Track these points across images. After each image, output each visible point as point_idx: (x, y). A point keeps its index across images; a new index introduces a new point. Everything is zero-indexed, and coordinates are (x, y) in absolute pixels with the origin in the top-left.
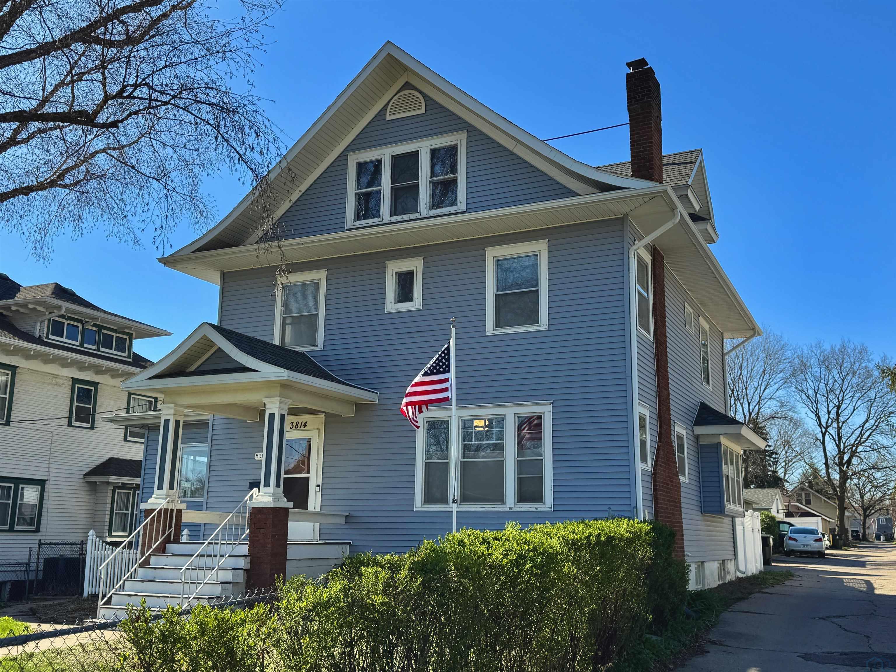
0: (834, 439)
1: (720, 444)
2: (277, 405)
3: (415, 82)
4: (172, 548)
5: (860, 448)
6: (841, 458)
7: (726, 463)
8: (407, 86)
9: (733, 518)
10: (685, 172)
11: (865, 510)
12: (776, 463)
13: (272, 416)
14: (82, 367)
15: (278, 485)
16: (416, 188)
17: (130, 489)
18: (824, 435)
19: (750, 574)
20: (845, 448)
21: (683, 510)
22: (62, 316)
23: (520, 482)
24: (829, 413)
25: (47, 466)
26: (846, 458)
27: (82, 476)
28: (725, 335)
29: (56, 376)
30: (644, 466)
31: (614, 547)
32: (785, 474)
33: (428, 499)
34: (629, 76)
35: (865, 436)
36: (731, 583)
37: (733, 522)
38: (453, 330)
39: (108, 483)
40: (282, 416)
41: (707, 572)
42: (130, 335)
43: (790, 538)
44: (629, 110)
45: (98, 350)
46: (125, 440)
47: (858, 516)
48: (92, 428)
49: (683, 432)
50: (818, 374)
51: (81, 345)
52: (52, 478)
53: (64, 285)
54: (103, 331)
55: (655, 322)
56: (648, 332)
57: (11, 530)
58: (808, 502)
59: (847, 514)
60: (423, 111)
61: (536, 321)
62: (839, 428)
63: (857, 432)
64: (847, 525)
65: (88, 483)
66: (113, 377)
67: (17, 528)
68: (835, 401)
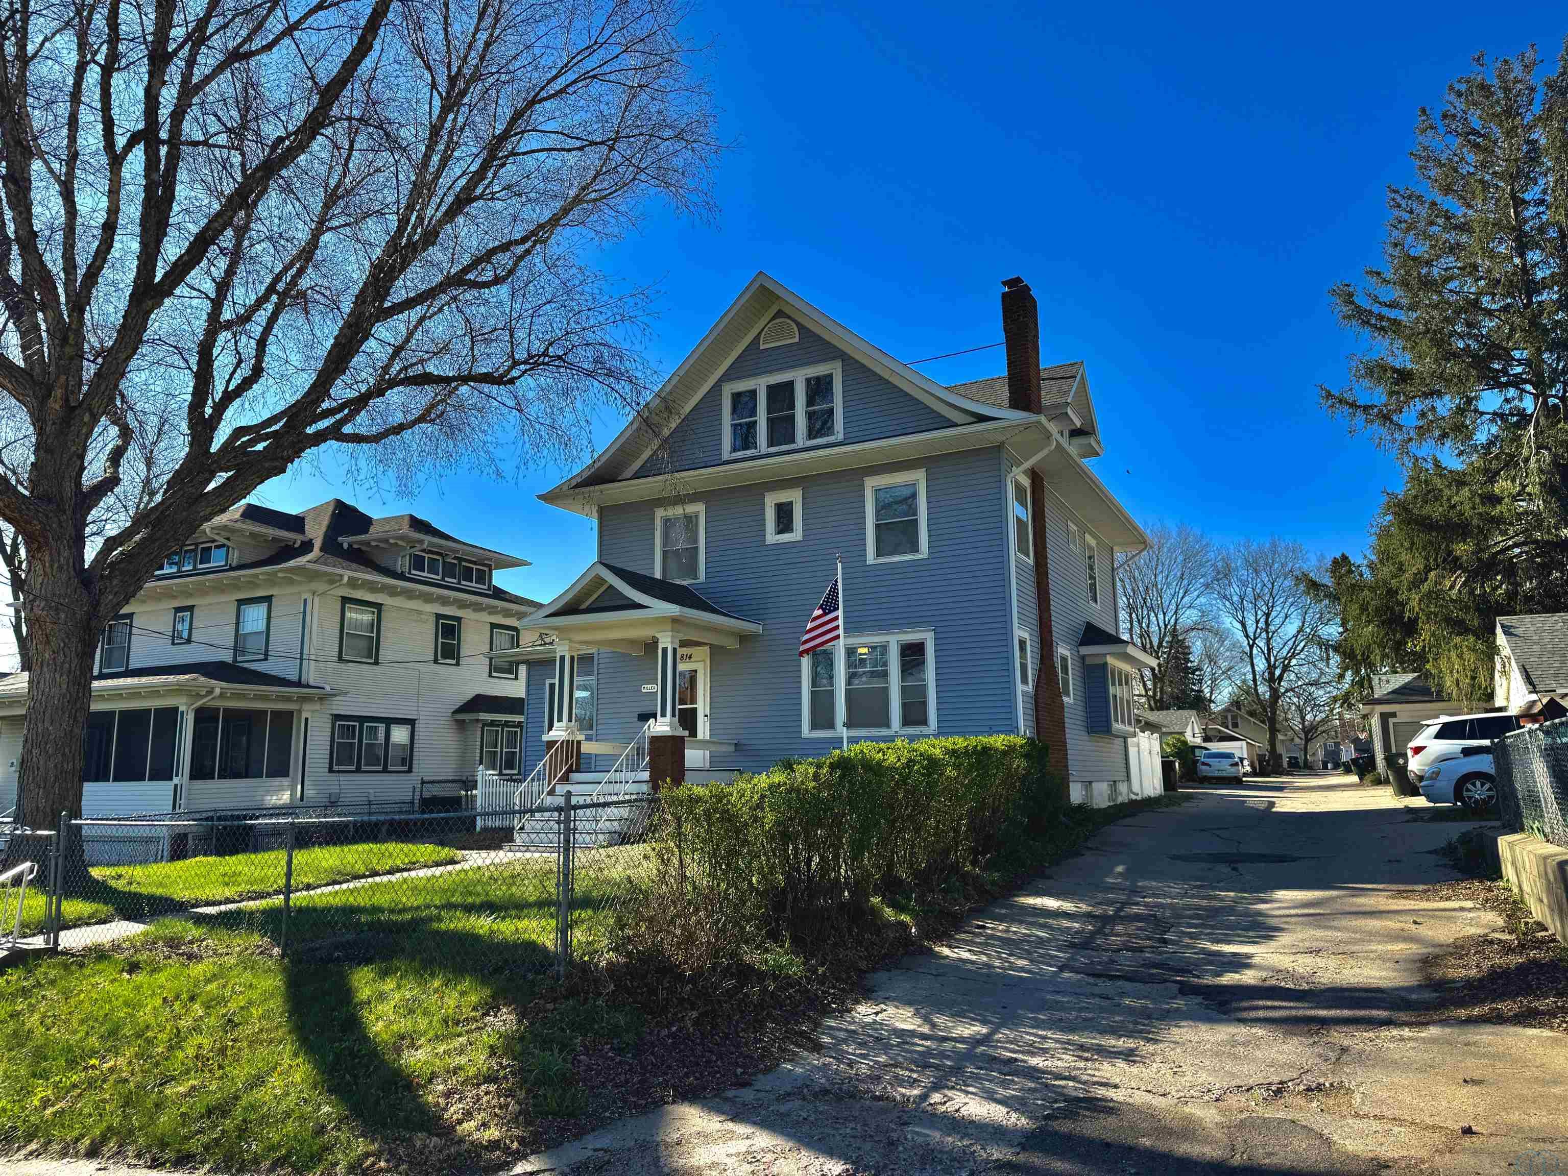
0: (1263, 652)
1: (1105, 665)
2: (669, 639)
3: (787, 310)
4: (575, 776)
5: (1294, 662)
6: (1272, 674)
7: (1114, 684)
8: (780, 314)
9: (1125, 739)
10: (1065, 388)
11: (1306, 734)
12: (1200, 681)
13: (665, 650)
14: (445, 601)
15: (673, 715)
16: (792, 419)
17: (498, 726)
18: (1251, 647)
19: (1145, 795)
20: (1276, 660)
21: (1067, 731)
22: (424, 551)
23: (905, 706)
24: (1257, 622)
25: (415, 704)
26: (1278, 672)
27: (450, 714)
28: (1116, 549)
29: (419, 612)
30: (1026, 688)
31: (990, 756)
32: (1211, 694)
33: (815, 725)
34: (1004, 295)
35: (1299, 648)
36: (1122, 804)
37: (1125, 742)
38: (839, 565)
39: (477, 720)
40: (675, 650)
41: (1095, 793)
42: (490, 566)
43: (1204, 764)
44: (1005, 330)
45: (459, 583)
46: (490, 676)
47: (1297, 740)
48: (458, 664)
49: (1067, 653)
50: (1244, 578)
51: (443, 579)
52: (421, 717)
53: (419, 517)
54: (464, 563)
55: (1035, 545)
56: (1028, 556)
58: (1235, 725)
59: (1280, 737)
60: (797, 340)
61: (915, 548)
62: (1268, 640)
63: (1291, 643)
64: (1280, 749)
65: (456, 720)
66: (475, 610)
67: (390, 768)
68: (1264, 608)
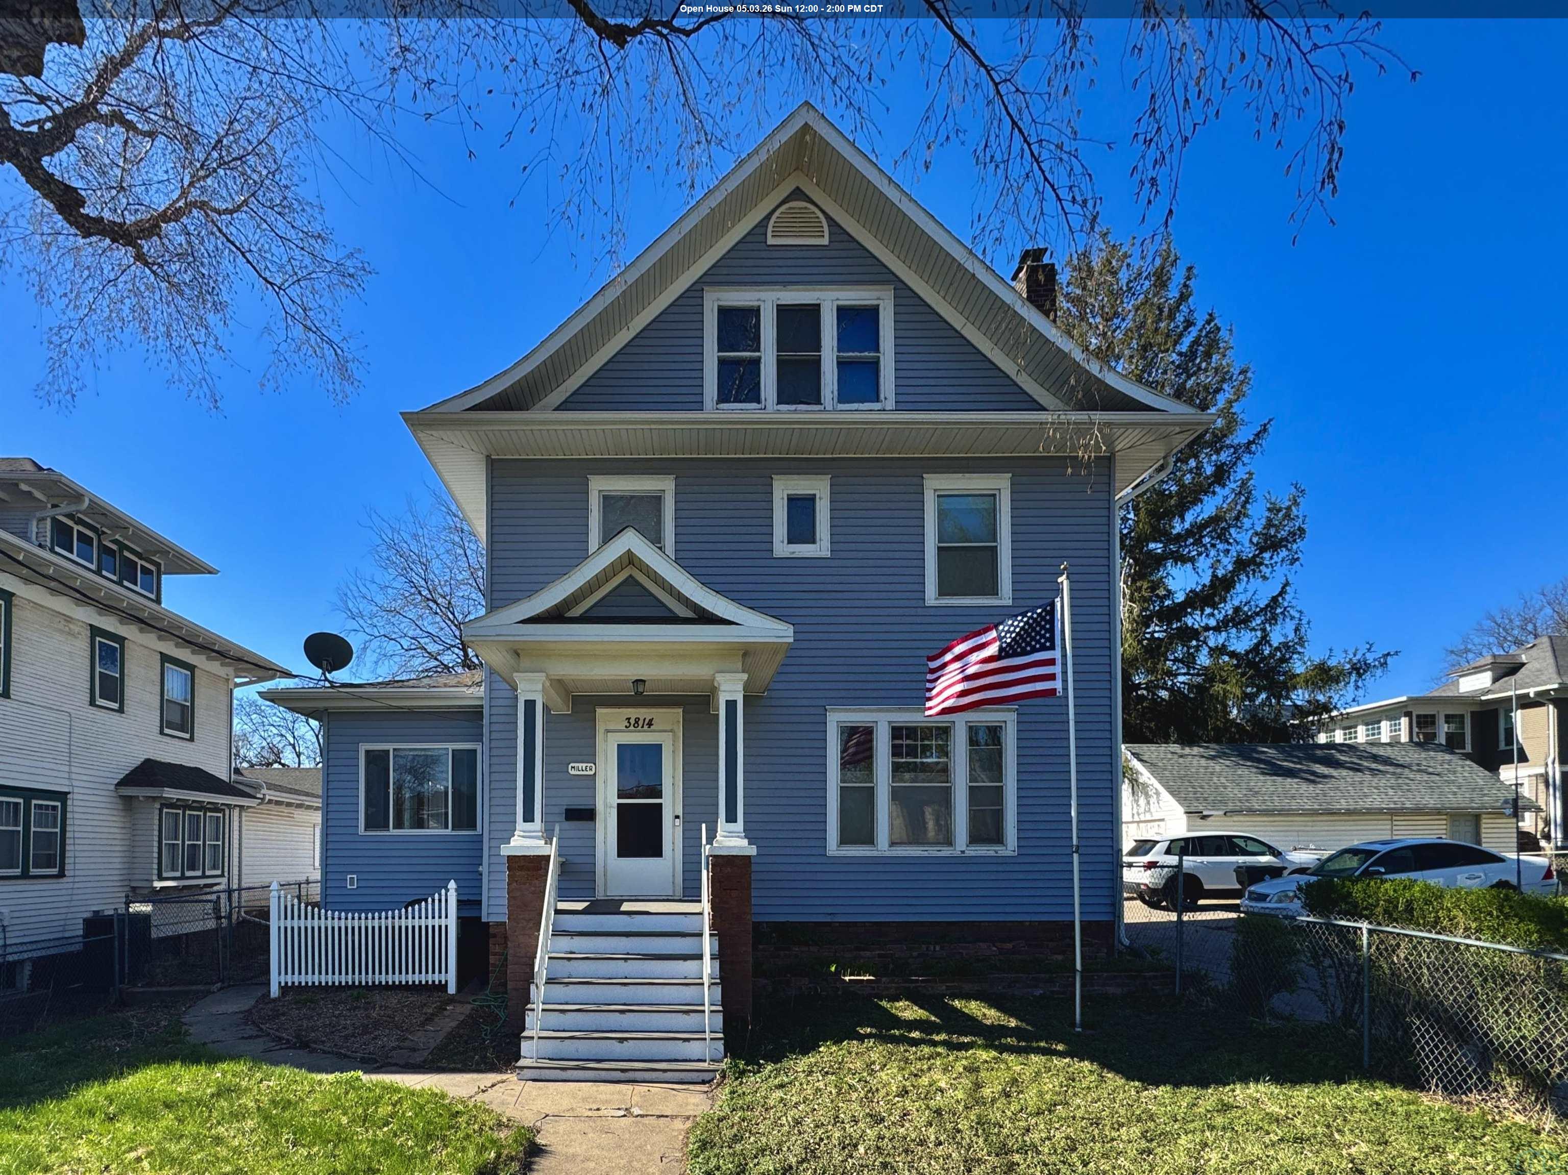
2: (740, 687)
3: (810, 191)
8: (798, 194)
16: (816, 364)
17: (178, 807)
22: (72, 517)
23: (974, 817)
25: (66, 769)
27: (112, 788)
29: (69, 619)
33: (843, 838)
39: (152, 798)
42: (158, 565)
45: (120, 583)
46: (162, 733)
48: (121, 711)
51: (99, 571)
52: (76, 790)
54: (126, 553)
57: (25, 875)
60: (825, 241)
61: (994, 591)
65: (122, 797)
66: (141, 630)
67: (33, 871)
